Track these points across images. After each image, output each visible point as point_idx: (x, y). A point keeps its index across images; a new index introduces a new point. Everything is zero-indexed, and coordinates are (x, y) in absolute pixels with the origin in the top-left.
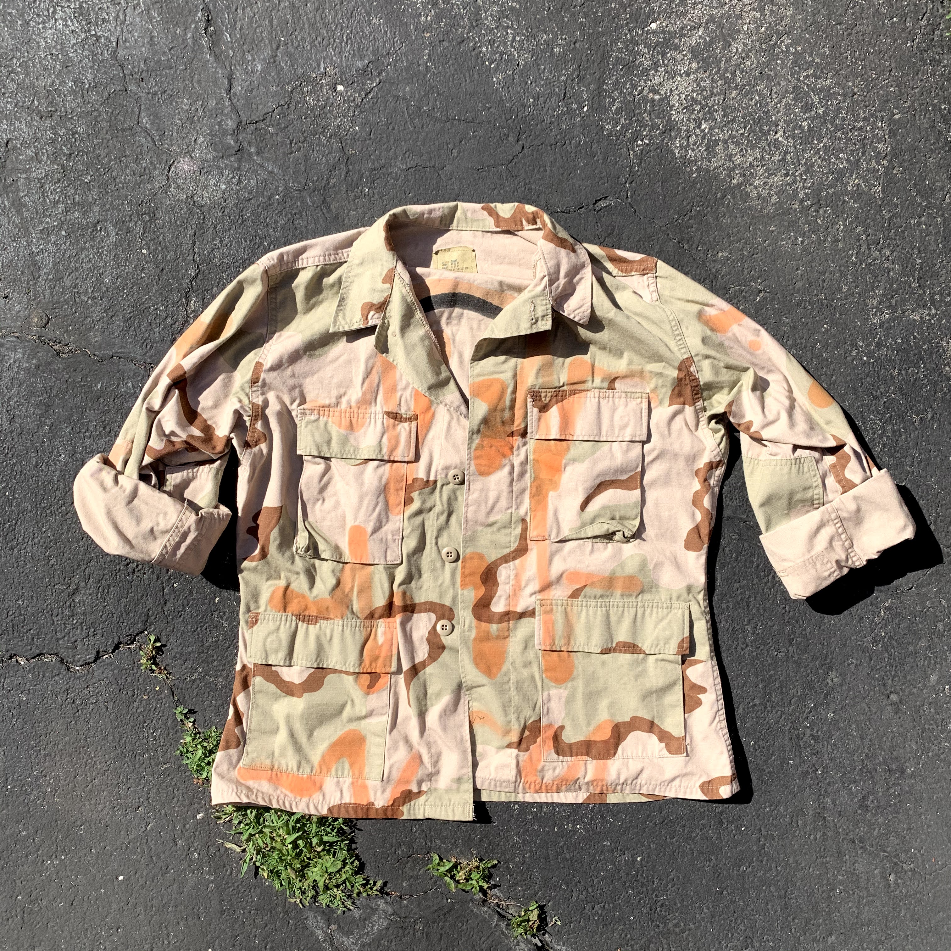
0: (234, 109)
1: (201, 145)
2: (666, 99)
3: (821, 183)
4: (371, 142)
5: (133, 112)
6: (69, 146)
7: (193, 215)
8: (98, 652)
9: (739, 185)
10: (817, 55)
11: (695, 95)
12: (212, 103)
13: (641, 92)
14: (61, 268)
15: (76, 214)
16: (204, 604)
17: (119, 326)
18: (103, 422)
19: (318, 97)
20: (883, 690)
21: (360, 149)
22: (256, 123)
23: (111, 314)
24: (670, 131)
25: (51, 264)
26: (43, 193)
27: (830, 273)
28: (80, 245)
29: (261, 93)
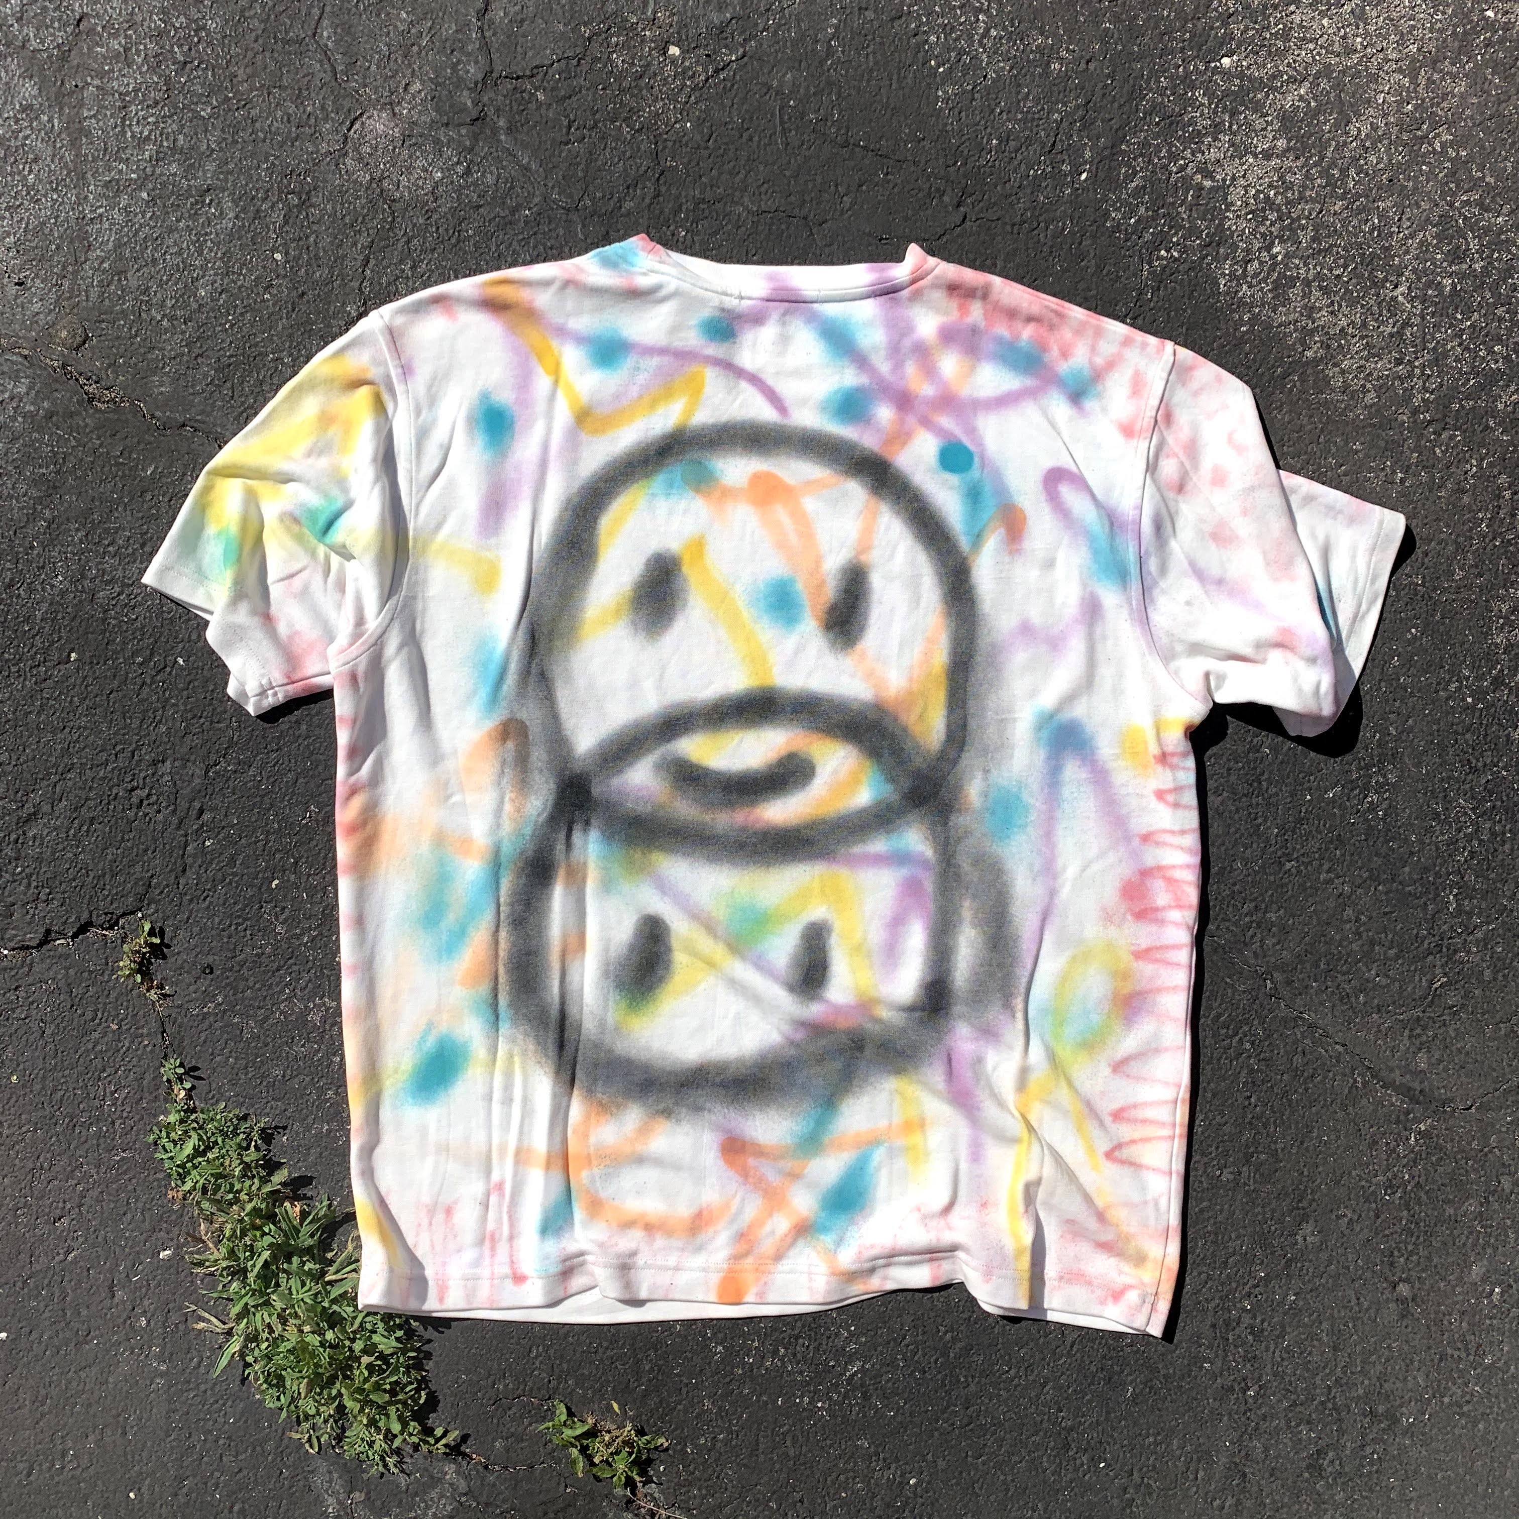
0: (486, 47)
1: (414, 97)
2: (1222, 189)
3: (1455, 388)
4: (706, 152)
5: (308, 14)
6: (186, 48)
7: (376, 211)
8: (48, 932)
9: (1316, 361)
10: (1491, 170)
11: (1272, 193)
12: (449, 29)
13: (1182, 169)
14: (128, 254)
15: (174, 168)
16: (252, 886)
17: (205, 376)
19: (634, 57)
20: (1389, 1274)
21: (685, 160)
22: (518, 78)
23: (197, 351)
24: (1219, 245)
25: (111, 244)
26: (124, 119)
27: (1439, 543)
28: (168, 223)
29: (537, 31)
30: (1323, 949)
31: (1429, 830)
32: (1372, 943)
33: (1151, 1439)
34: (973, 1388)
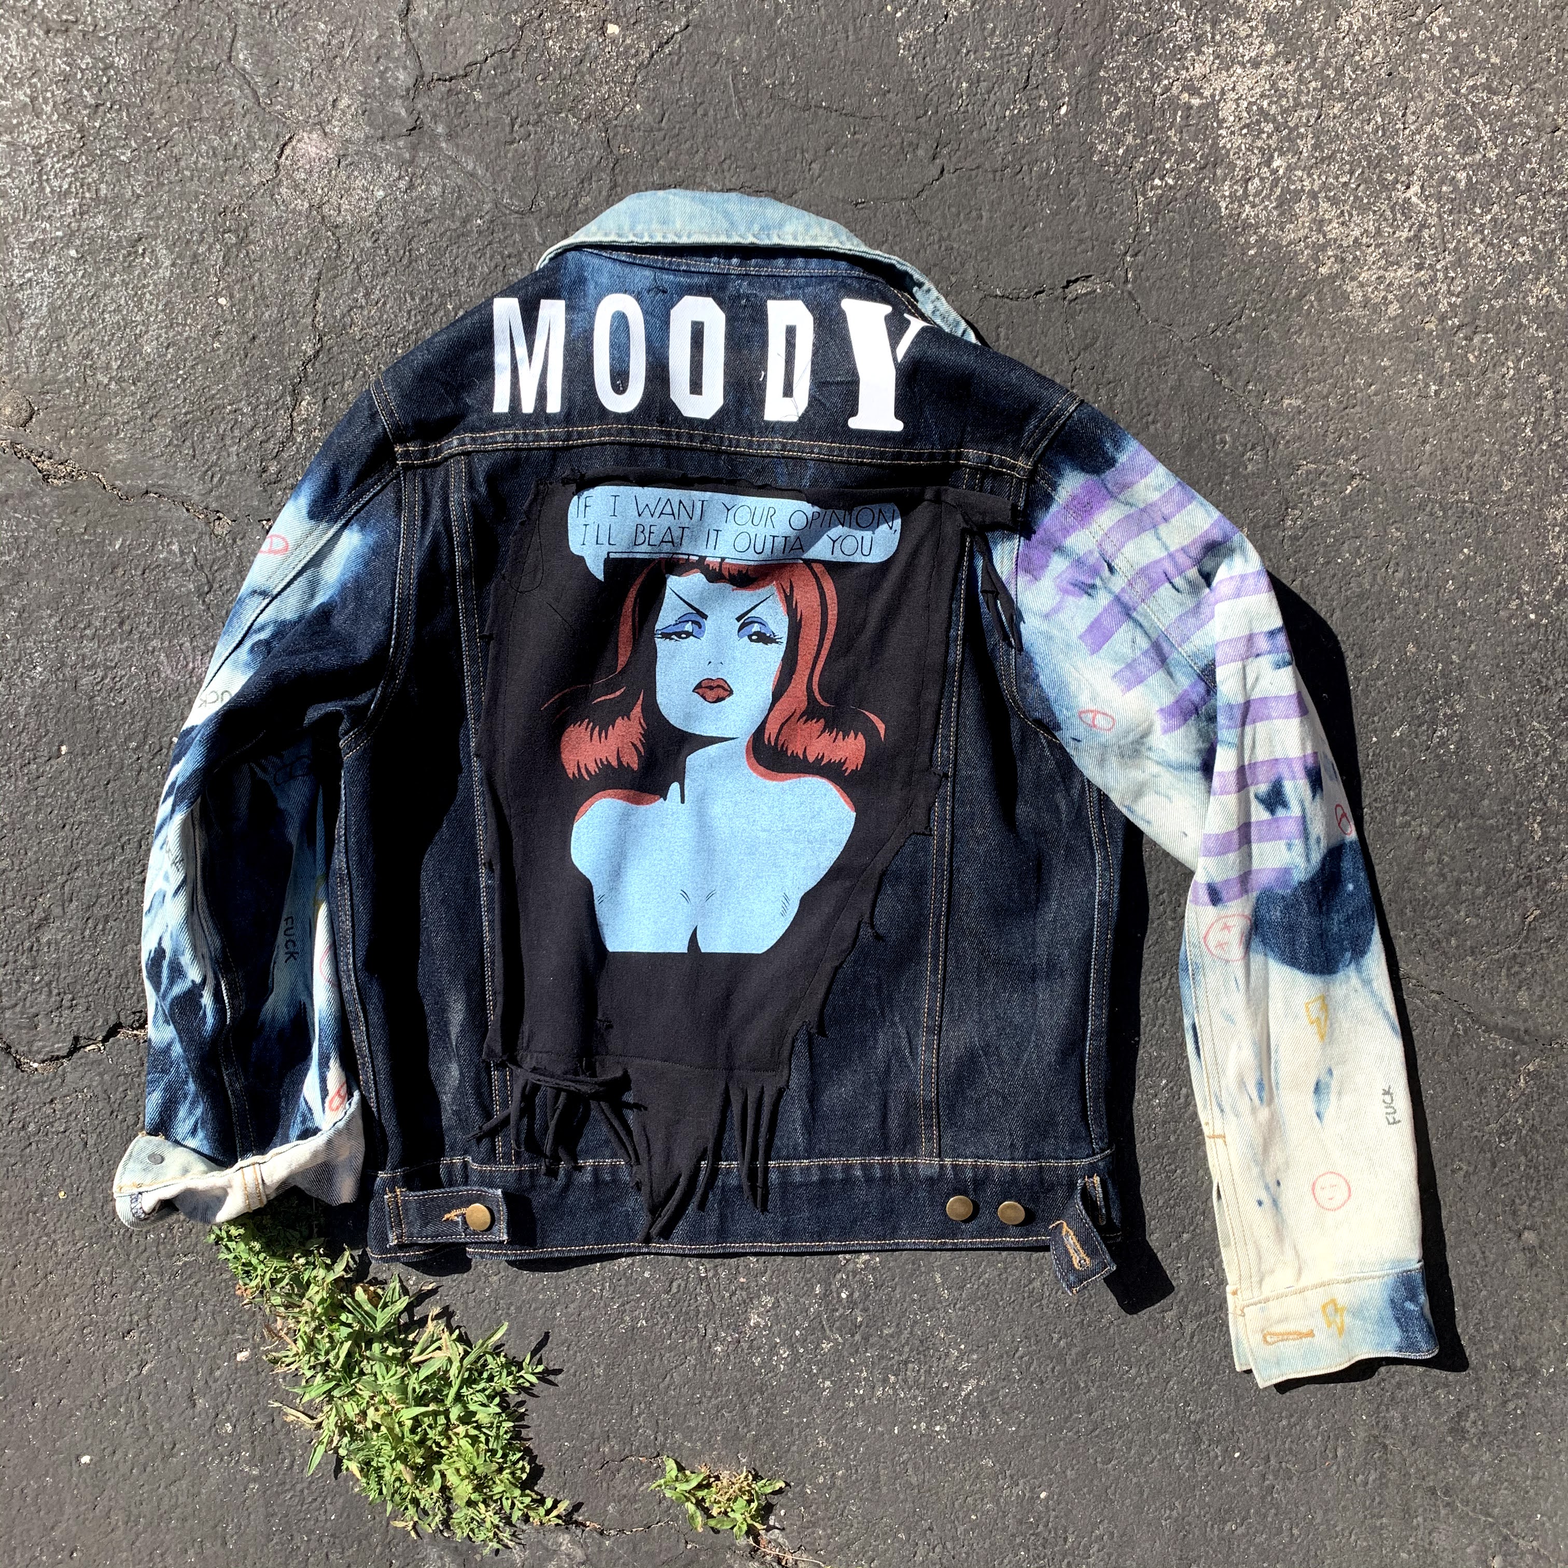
0: (413, 50)
1: (344, 113)
2: (1212, 106)
3: (1481, 288)
4: (662, 133)
5: (221, 37)
6: (96, 90)
7: (320, 240)
8: (76, 1039)
9: (1332, 277)
10: (1495, 50)
11: (1265, 103)
12: (372, 35)
13: (1167, 89)
14: (64, 318)
17: (163, 437)
18: (119, 613)
19: (571, 43)
20: (1511, 1223)
21: (639, 146)
22: (451, 79)
23: (150, 412)
24: (1215, 166)
25: (45, 309)
26: (40, 174)
27: (1483, 455)
28: (102, 279)
29: (465, 26)
30: (1406, 895)
31: (1504, 758)
32: (1458, 883)
33: (1284, 1422)
34: (1094, 1392)
